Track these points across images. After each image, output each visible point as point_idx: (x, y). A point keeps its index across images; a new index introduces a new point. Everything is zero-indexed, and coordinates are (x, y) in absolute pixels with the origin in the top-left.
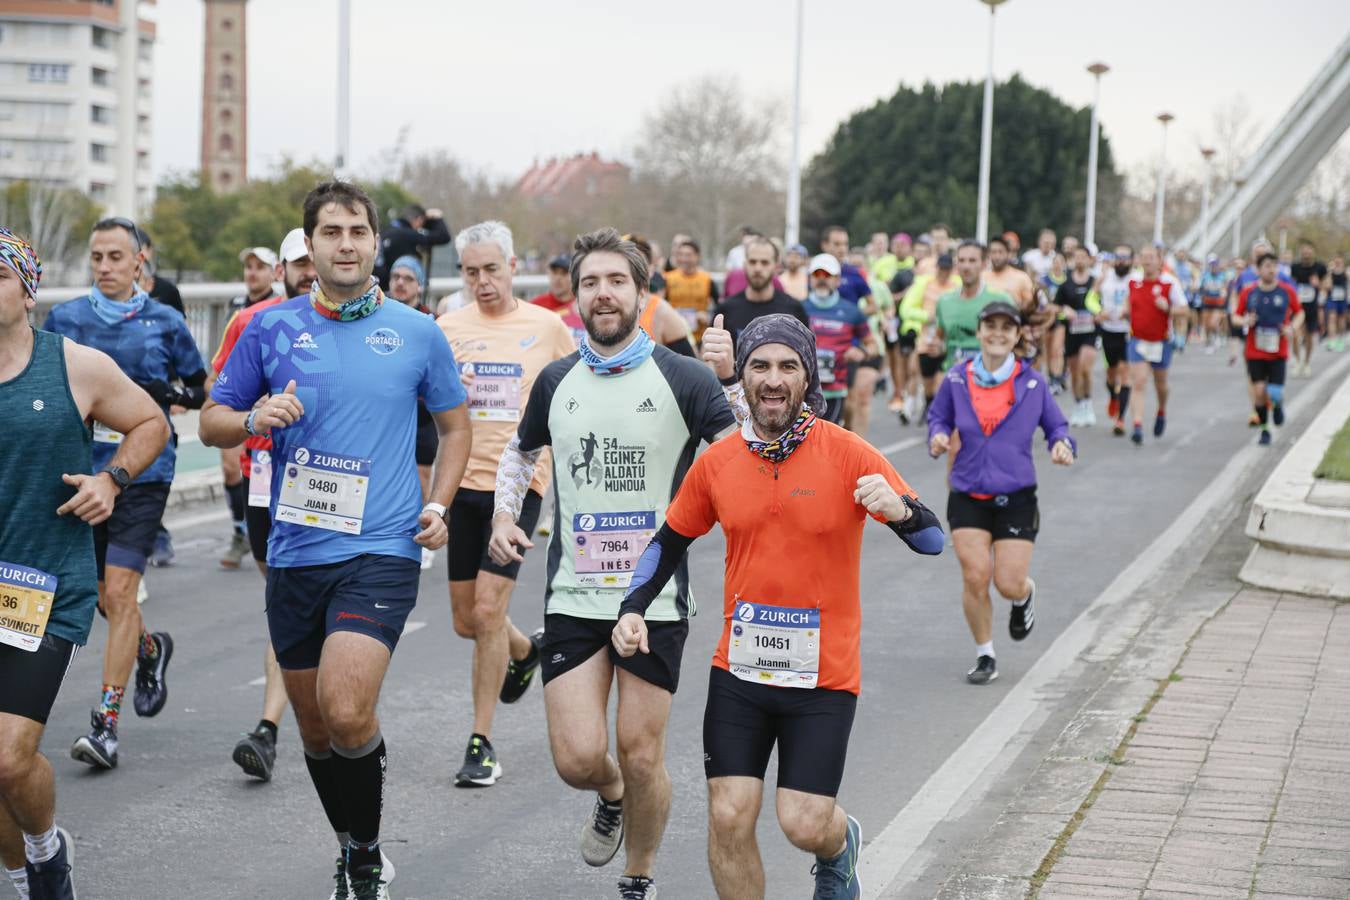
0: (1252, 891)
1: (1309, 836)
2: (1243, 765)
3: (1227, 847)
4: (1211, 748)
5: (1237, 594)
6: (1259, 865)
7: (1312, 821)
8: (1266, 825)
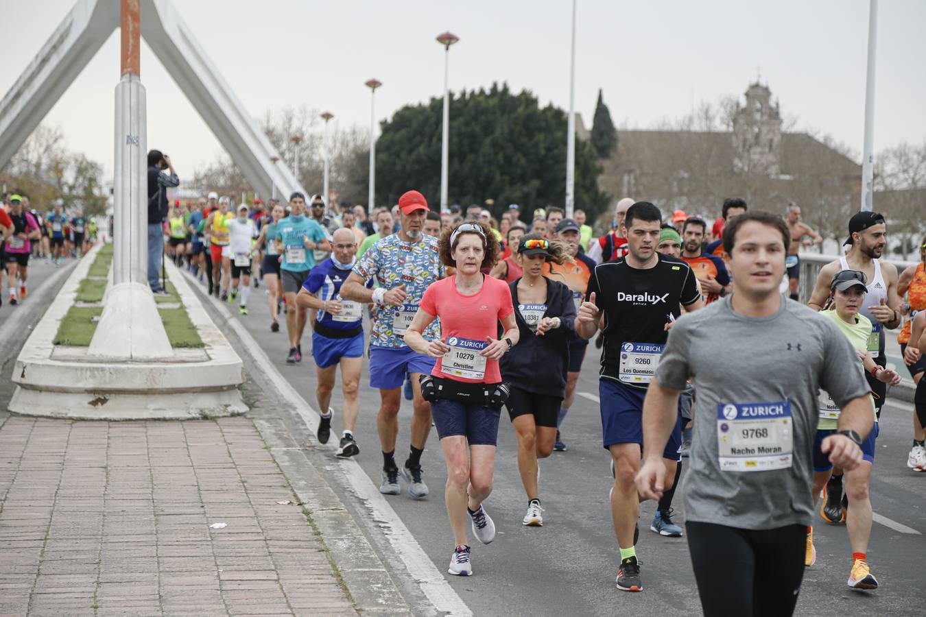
0: (38, 575)
1: (69, 544)
2: (25, 512)
3: (21, 554)
4: (4, 505)
5: (8, 419)
6: (41, 562)
7: (71, 537)
8: (44, 541)
